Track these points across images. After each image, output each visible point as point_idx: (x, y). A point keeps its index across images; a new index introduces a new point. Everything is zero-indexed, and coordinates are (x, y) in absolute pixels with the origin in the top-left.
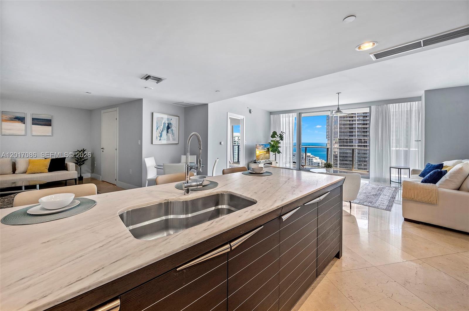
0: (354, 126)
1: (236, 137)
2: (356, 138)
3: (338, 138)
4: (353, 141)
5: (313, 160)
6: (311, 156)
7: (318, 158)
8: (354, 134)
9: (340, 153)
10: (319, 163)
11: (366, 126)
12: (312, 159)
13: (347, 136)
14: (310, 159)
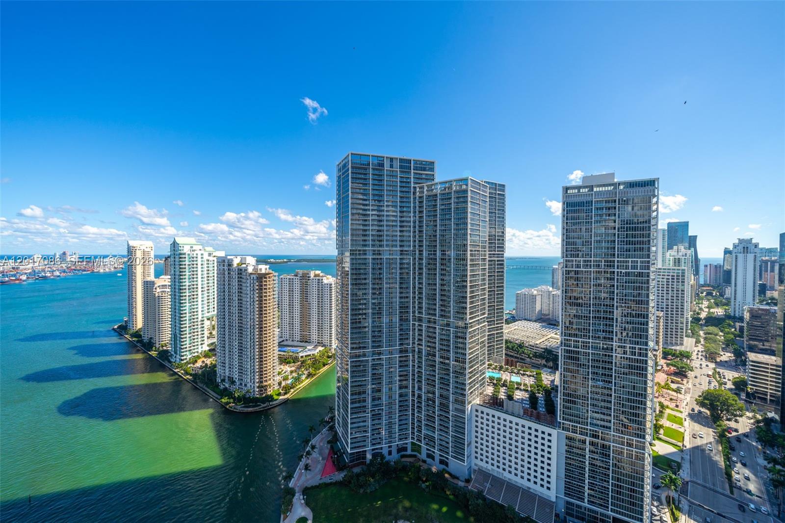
0: (367, 233)
1: (184, 246)
2: (370, 249)
3: (350, 248)
4: (367, 252)
5: (324, 281)
6: (321, 274)
7: (331, 277)
8: (367, 243)
9: (352, 269)
10: (331, 285)
11: (380, 233)
12: (322, 280)
13: (359, 245)
14: (319, 280)
